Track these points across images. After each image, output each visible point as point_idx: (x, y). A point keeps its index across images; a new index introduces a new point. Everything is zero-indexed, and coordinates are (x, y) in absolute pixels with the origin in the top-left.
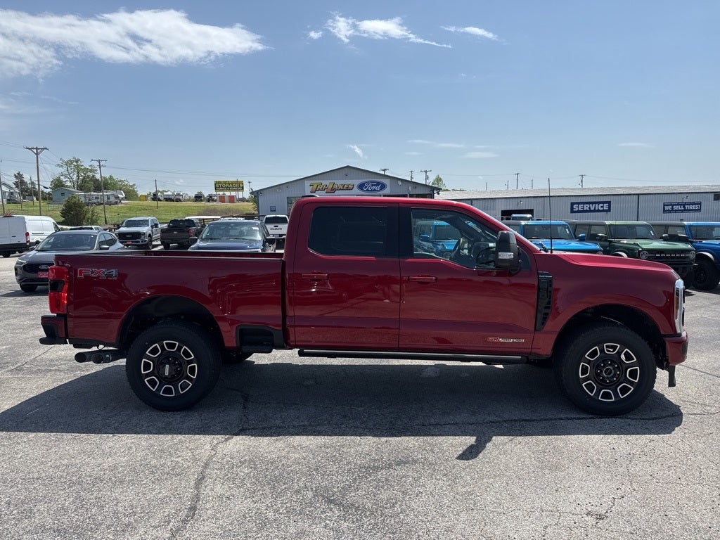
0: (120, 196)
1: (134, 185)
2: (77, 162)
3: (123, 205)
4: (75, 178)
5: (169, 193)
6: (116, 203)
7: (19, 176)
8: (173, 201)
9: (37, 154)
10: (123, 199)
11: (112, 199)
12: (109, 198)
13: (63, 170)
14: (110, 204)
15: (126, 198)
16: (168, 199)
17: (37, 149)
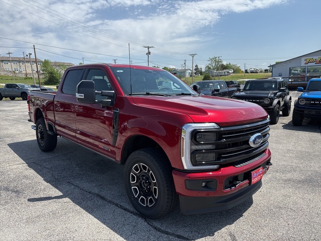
0: (230, 72)
1: (239, 67)
2: (215, 58)
3: (230, 76)
4: (214, 65)
5: (253, 69)
6: (228, 75)
7: (196, 66)
8: (254, 73)
9: (193, 57)
10: (232, 73)
11: (226, 73)
12: (225, 73)
13: (209, 62)
14: (225, 75)
15: (233, 72)
16: (252, 72)
17: (193, 55)
